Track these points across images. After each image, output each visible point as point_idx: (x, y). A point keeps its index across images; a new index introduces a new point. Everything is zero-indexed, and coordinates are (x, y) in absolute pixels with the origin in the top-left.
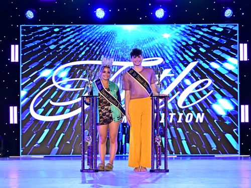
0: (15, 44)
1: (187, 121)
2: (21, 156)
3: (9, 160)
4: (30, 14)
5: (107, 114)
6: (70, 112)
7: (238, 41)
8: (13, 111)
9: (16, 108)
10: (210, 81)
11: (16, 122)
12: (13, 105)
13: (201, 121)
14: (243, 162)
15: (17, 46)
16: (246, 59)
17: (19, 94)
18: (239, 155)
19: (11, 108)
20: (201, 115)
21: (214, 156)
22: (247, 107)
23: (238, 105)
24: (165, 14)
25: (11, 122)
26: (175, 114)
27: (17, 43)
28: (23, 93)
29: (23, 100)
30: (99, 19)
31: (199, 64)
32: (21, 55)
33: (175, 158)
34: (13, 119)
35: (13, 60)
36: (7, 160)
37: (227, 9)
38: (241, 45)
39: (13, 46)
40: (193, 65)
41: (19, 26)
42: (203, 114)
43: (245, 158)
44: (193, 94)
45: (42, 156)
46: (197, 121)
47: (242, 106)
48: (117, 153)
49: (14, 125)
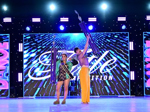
0: (21, 43)
1: (104, 79)
2: (24, 97)
4: (28, 29)
5: (63, 76)
7: (128, 40)
8: (20, 75)
9: (21, 74)
11: (21, 81)
13: (111, 79)
16: (132, 49)
17: (23, 67)
18: (130, 96)
19: (19, 74)
20: (111, 76)
21: (118, 96)
22: (133, 72)
23: (129, 71)
24: (93, 28)
25: (19, 81)
26: (98, 76)
27: (22, 42)
28: (25, 66)
29: (24, 70)
30: (61, 30)
31: (110, 52)
32: (24, 48)
33: (99, 97)
34: (20, 79)
35: (20, 51)
36: (17, 99)
37: (123, 25)
38: (130, 42)
39: (20, 44)
40: (107, 52)
41: (23, 34)
42: (112, 76)
43: (133, 97)
44: (107, 66)
45: (34, 97)
46: (109, 79)
47: (131, 72)
48: (68, 95)
49: (20, 82)
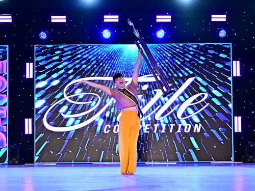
0: (30, 62)
1: (185, 131)
2: (36, 164)
3: (24, 167)
4: (43, 35)
6: (80, 123)
7: (231, 58)
8: (28, 123)
9: (30, 120)
10: (206, 95)
11: (30, 133)
12: (28, 118)
13: (199, 131)
14: (237, 168)
15: (31, 64)
16: (238, 75)
17: (34, 107)
18: (232, 162)
19: (26, 120)
20: (198, 125)
21: (210, 163)
22: (240, 118)
24: (165, 34)
25: (26, 133)
26: (174, 125)
27: (32, 61)
31: (196, 80)
32: (35, 71)
33: (175, 165)
34: (28, 130)
35: (27, 77)
36: (22, 167)
37: (221, 30)
38: (234, 62)
39: (27, 64)
40: (190, 80)
41: (34, 46)
42: (200, 125)
43: (238, 165)
44: (191, 107)
45: (54, 164)
46: (195, 131)
47: (236, 118)
49: (29, 135)
